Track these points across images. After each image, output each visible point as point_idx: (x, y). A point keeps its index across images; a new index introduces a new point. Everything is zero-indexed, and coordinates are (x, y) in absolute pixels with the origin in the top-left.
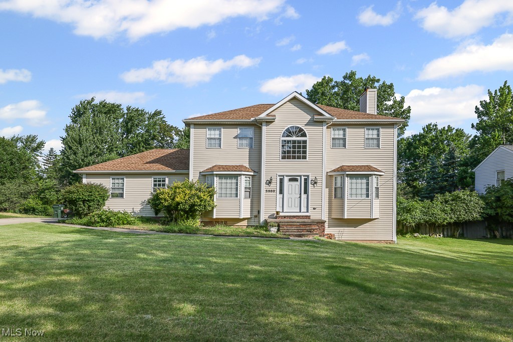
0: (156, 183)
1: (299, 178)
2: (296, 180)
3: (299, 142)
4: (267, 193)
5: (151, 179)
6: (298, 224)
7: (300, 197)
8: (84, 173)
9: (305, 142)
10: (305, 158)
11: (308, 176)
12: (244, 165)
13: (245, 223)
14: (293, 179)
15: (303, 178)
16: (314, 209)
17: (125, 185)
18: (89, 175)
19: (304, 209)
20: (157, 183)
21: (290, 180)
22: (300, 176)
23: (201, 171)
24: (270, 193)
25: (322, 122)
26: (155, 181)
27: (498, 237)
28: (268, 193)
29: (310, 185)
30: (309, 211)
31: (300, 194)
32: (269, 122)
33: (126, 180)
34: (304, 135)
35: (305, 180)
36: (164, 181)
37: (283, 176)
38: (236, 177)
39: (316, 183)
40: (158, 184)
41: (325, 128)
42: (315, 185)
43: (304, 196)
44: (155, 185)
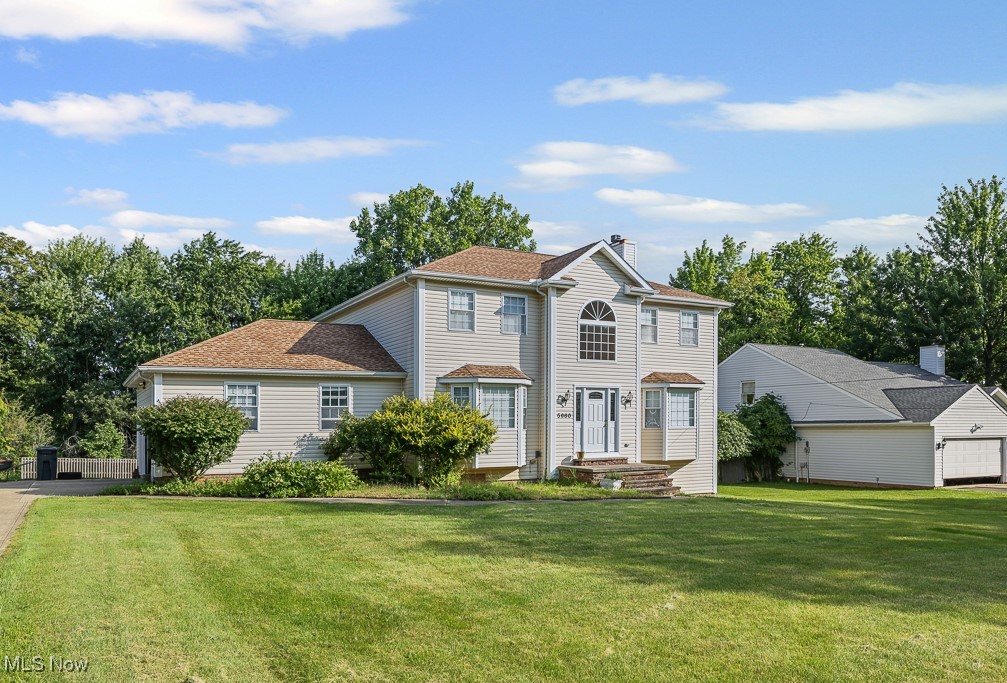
0: (327, 397)
1: (603, 392)
2: (599, 396)
3: (605, 330)
4: (559, 420)
5: (316, 389)
6: (642, 473)
7: (606, 426)
8: (157, 373)
9: (613, 330)
10: (612, 357)
11: (617, 390)
12: (514, 365)
13: (515, 475)
14: (595, 395)
15: (610, 392)
16: (626, 446)
17: (259, 401)
18: (170, 377)
19: (611, 447)
20: (331, 397)
21: (592, 396)
22: (606, 389)
23: (441, 375)
24: (564, 420)
25: (635, 297)
26: (325, 393)
27: (760, 480)
28: (561, 420)
29: (621, 406)
30: (620, 449)
31: (606, 421)
32: (561, 290)
33: (263, 391)
34: (611, 318)
35: (613, 395)
36: (344, 393)
37: (582, 389)
38: (512, 388)
39: (628, 401)
40: (333, 400)
41: (639, 307)
42: (628, 405)
43: (611, 424)
44: (325, 402)
